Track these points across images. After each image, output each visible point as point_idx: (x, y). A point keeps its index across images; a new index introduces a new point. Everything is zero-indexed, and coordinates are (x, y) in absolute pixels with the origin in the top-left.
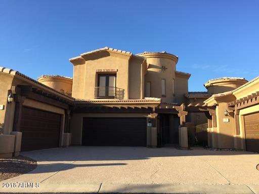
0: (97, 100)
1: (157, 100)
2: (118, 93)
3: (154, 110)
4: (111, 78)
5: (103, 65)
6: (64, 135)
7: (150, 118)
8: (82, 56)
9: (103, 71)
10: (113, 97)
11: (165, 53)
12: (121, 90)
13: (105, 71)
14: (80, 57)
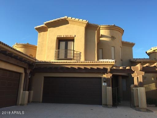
0: (57, 61)
1: (111, 61)
2: (75, 55)
3: (109, 70)
4: (69, 43)
5: (63, 31)
6: (22, 93)
7: (105, 78)
8: (45, 24)
9: (62, 36)
10: (71, 59)
11: (114, 26)
12: (78, 53)
13: (65, 36)
14: (44, 25)
